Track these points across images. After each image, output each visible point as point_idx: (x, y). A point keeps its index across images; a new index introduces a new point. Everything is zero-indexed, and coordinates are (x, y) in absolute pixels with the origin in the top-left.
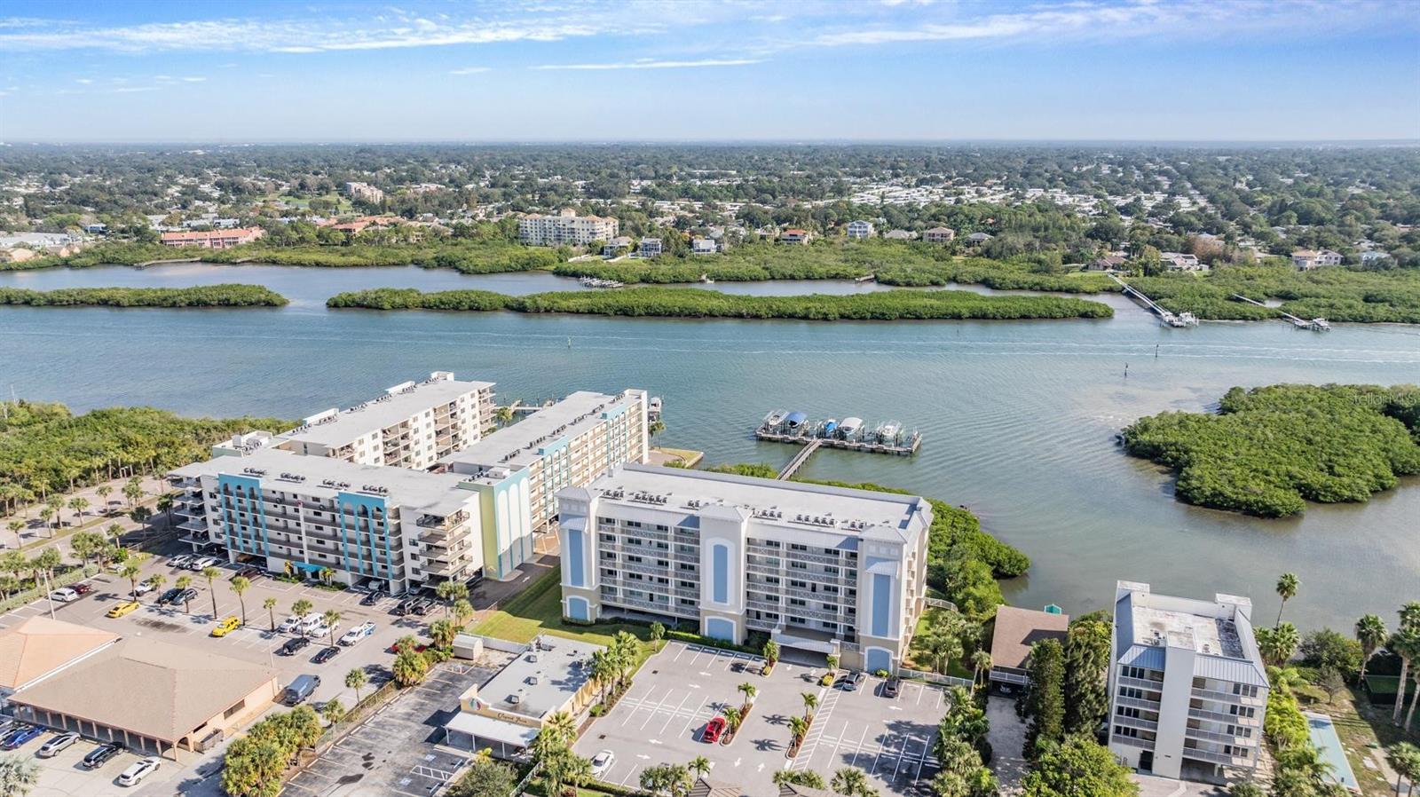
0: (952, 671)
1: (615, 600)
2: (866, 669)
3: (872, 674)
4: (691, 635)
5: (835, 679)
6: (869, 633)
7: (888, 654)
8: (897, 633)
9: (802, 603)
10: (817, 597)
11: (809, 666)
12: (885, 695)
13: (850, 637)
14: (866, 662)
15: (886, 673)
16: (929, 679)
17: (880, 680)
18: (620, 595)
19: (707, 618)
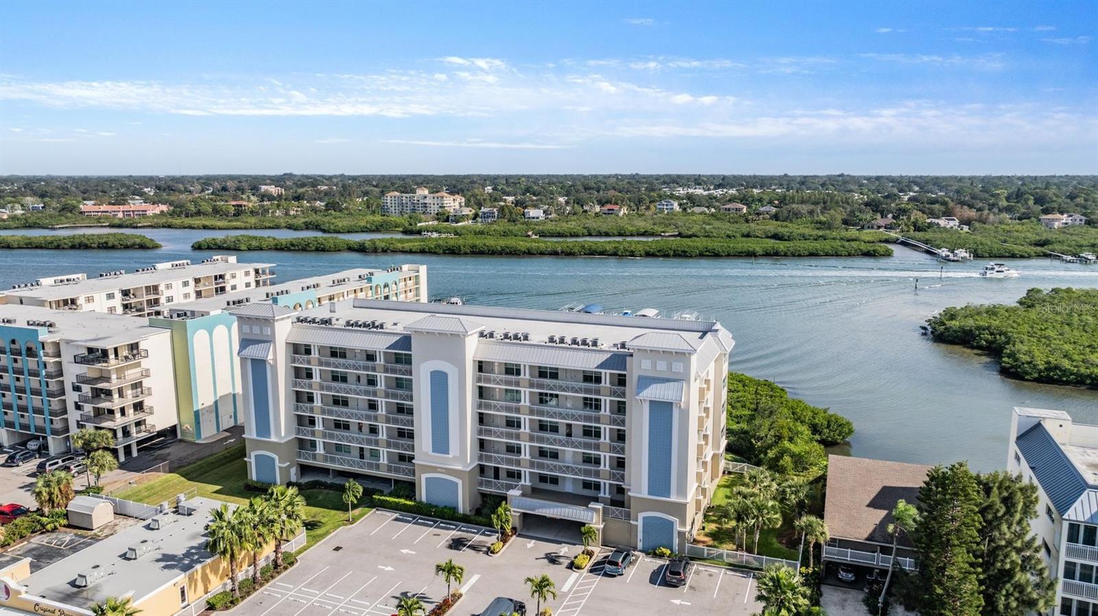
0: (765, 549)
1: (314, 457)
2: (640, 545)
3: (648, 554)
4: (402, 501)
5: (593, 561)
6: (644, 494)
7: (672, 523)
8: (683, 491)
9: (555, 455)
10: (573, 445)
11: (560, 543)
12: (666, 583)
13: (619, 499)
14: (640, 536)
15: (668, 552)
16: (731, 560)
17: (660, 562)
18: (320, 450)
19: (424, 477)
